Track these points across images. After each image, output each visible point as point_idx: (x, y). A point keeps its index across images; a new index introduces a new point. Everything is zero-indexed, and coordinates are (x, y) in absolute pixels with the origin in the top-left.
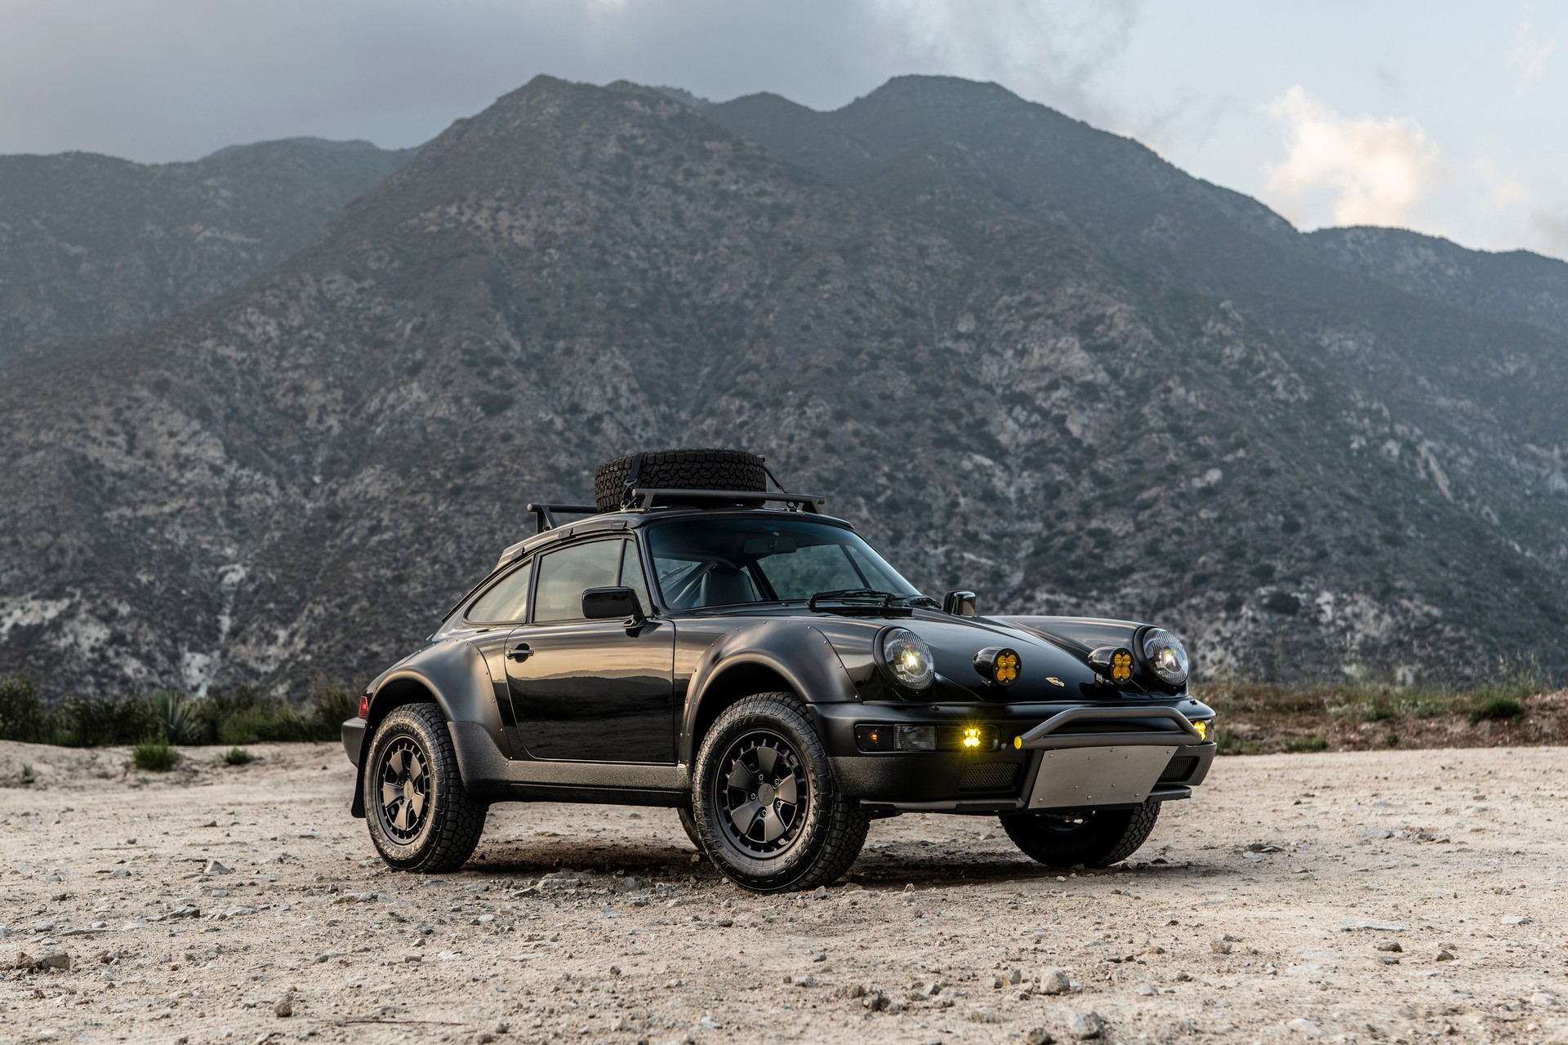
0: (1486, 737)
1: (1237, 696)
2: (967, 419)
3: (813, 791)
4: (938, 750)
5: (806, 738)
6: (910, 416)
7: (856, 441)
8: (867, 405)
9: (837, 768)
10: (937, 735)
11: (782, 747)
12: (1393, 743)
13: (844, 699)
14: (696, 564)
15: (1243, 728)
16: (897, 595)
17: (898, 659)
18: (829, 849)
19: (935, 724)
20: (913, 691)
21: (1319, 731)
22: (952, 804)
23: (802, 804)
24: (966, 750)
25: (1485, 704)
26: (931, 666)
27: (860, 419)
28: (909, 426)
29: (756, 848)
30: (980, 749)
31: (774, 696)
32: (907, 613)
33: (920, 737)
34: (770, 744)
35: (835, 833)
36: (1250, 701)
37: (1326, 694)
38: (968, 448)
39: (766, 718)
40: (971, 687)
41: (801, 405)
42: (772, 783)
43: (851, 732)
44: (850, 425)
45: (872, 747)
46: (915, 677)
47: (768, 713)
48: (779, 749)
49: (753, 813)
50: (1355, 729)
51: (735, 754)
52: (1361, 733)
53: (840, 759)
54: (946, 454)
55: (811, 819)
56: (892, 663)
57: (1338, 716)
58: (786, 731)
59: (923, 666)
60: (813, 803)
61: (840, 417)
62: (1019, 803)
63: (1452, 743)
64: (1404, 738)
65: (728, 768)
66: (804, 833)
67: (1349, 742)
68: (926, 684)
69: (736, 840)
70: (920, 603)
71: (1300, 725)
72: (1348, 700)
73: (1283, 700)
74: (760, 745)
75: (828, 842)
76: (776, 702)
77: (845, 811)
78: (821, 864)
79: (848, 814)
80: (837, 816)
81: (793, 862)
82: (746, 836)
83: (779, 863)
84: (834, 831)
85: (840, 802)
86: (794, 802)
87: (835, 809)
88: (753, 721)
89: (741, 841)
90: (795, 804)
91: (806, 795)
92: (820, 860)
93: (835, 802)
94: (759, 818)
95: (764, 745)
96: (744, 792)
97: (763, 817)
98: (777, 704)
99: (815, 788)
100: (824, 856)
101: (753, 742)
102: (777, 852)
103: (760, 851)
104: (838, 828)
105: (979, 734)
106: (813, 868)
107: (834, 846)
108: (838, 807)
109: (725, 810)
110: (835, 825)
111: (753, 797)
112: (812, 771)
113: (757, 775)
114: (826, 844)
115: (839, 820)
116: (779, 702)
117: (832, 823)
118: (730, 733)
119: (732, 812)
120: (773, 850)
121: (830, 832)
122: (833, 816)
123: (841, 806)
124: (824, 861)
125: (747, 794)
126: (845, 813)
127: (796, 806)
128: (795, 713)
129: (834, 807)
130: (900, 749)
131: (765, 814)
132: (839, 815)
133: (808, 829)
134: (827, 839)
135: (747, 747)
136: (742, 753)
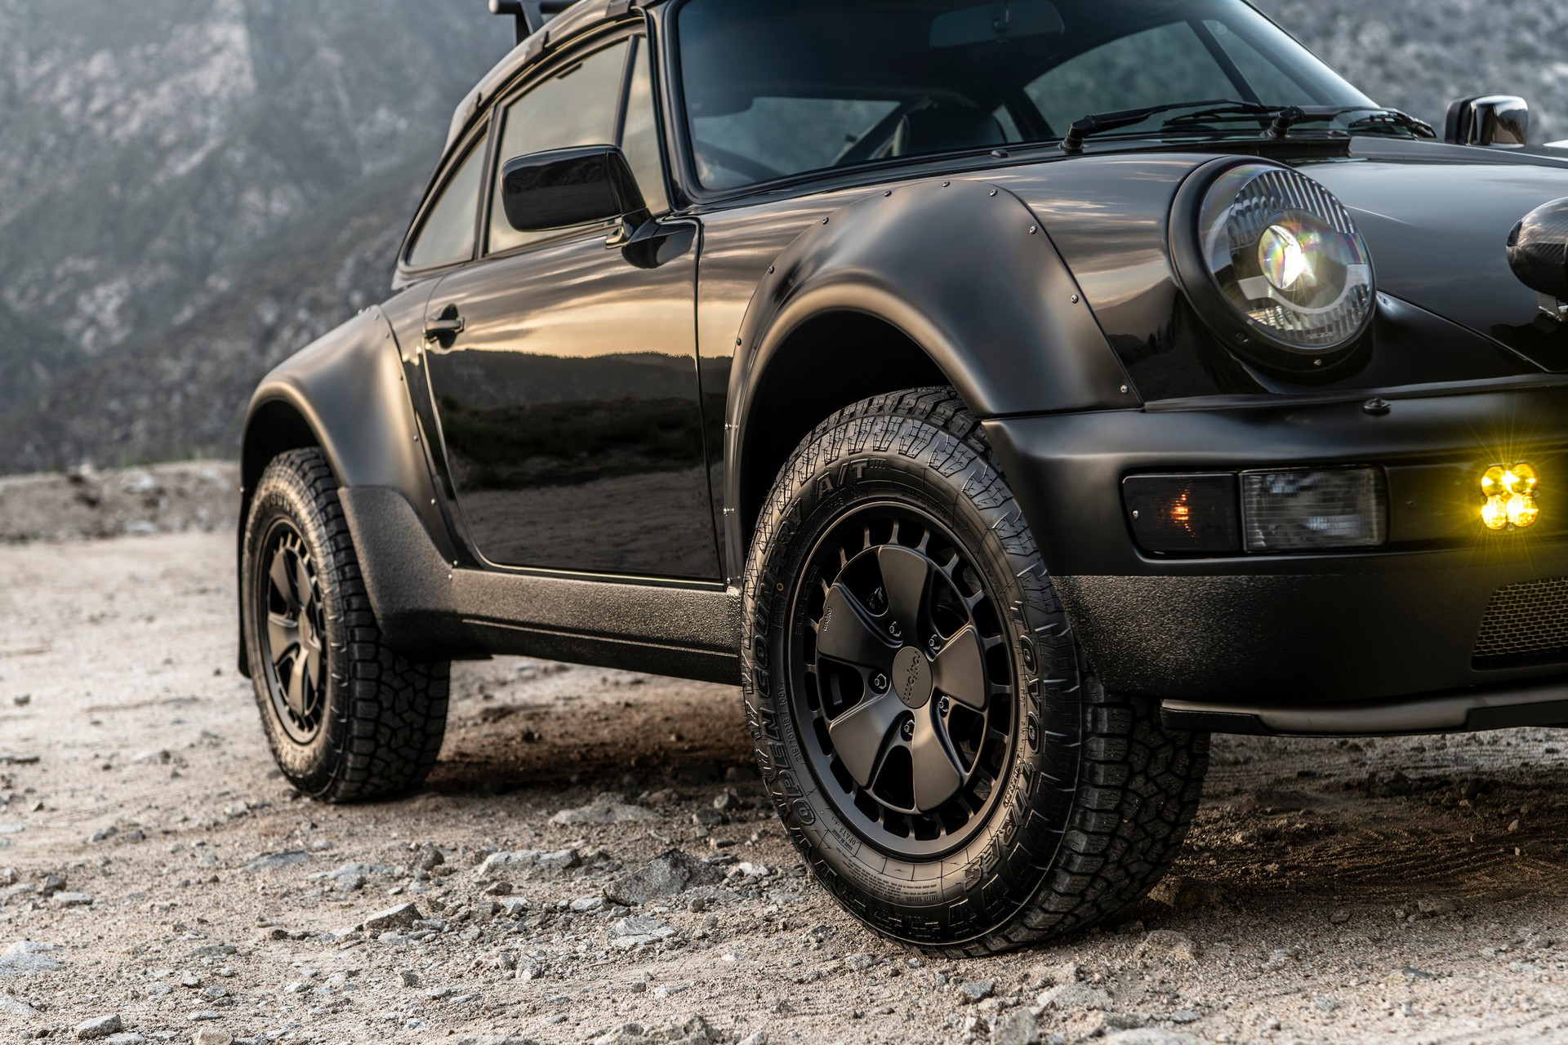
2: (1546, 24)
3: (1025, 678)
4: (1389, 545)
5: (995, 518)
6: (1482, 30)
7: (1417, 66)
8: (1428, 24)
9: (1079, 610)
10: (1383, 496)
11: (939, 548)
13: (1085, 397)
14: (888, 107)
16: (1310, 107)
17: (1246, 260)
18: (1081, 842)
19: (1376, 462)
20: (1301, 360)
22: (1456, 709)
23: (1001, 710)
24: (1488, 539)
26: (1360, 274)
27: (1422, 38)
28: (1480, 42)
29: (897, 825)
31: (910, 400)
32: (1336, 150)
33: (1328, 504)
34: (909, 539)
35: (1093, 798)
38: (1548, 60)
39: (889, 464)
40: (1502, 331)
41: (1354, 34)
42: (924, 647)
43: (1110, 500)
44: (1411, 48)
45: (1176, 544)
46: (1312, 315)
47: (893, 449)
48: (930, 552)
49: (882, 727)
51: (826, 568)
53: (1085, 581)
54: (1524, 68)
55: (1025, 754)
56: (1229, 276)
58: (943, 500)
59: (1333, 274)
60: (1027, 709)
61: (1399, 40)
65: (814, 606)
66: (1011, 795)
68: (1349, 331)
69: (846, 802)
70: (1374, 127)
74: (885, 541)
75: (1077, 821)
76: (913, 419)
77: (1118, 731)
78: (1064, 882)
79: (1129, 737)
80: (1095, 746)
81: (985, 875)
82: (870, 792)
83: (954, 873)
84: (1092, 789)
85: (1101, 705)
86: (980, 704)
87: (1089, 725)
88: (859, 476)
89: (858, 803)
90: (983, 709)
91: (1009, 689)
92: (1059, 871)
93: (1085, 706)
94: (899, 741)
95: (894, 539)
96: (859, 669)
97: (907, 738)
98: (918, 423)
99: (1030, 665)
100: (1070, 861)
101: (867, 533)
102: (945, 841)
103: (905, 835)
104: (1101, 781)
105: (1532, 481)
106: (1042, 894)
107: (1094, 833)
108: (1096, 719)
109: (816, 716)
110: (1093, 773)
111: (882, 683)
112: (1018, 616)
113: (886, 623)
114: (1073, 828)
115: (1101, 757)
116: (923, 417)
117: (1082, 766)
118: (809, 509)
119: (833, 724)
120: (936, 836)
121: (1079, 793)
122: (1084, 746)
123: (1105, 718)
124: (1071, 873)
125: (865, 674)
126: (1121, 736)
127: (985, 714)
128: (962, 447)
129: (1085, 721)
130: (1262, 547)
131: (911, 730)
132: (1103, 743)
133: (1021, 782)
134: (1074, 812)
135: (854, 545)
136: (844, 562)
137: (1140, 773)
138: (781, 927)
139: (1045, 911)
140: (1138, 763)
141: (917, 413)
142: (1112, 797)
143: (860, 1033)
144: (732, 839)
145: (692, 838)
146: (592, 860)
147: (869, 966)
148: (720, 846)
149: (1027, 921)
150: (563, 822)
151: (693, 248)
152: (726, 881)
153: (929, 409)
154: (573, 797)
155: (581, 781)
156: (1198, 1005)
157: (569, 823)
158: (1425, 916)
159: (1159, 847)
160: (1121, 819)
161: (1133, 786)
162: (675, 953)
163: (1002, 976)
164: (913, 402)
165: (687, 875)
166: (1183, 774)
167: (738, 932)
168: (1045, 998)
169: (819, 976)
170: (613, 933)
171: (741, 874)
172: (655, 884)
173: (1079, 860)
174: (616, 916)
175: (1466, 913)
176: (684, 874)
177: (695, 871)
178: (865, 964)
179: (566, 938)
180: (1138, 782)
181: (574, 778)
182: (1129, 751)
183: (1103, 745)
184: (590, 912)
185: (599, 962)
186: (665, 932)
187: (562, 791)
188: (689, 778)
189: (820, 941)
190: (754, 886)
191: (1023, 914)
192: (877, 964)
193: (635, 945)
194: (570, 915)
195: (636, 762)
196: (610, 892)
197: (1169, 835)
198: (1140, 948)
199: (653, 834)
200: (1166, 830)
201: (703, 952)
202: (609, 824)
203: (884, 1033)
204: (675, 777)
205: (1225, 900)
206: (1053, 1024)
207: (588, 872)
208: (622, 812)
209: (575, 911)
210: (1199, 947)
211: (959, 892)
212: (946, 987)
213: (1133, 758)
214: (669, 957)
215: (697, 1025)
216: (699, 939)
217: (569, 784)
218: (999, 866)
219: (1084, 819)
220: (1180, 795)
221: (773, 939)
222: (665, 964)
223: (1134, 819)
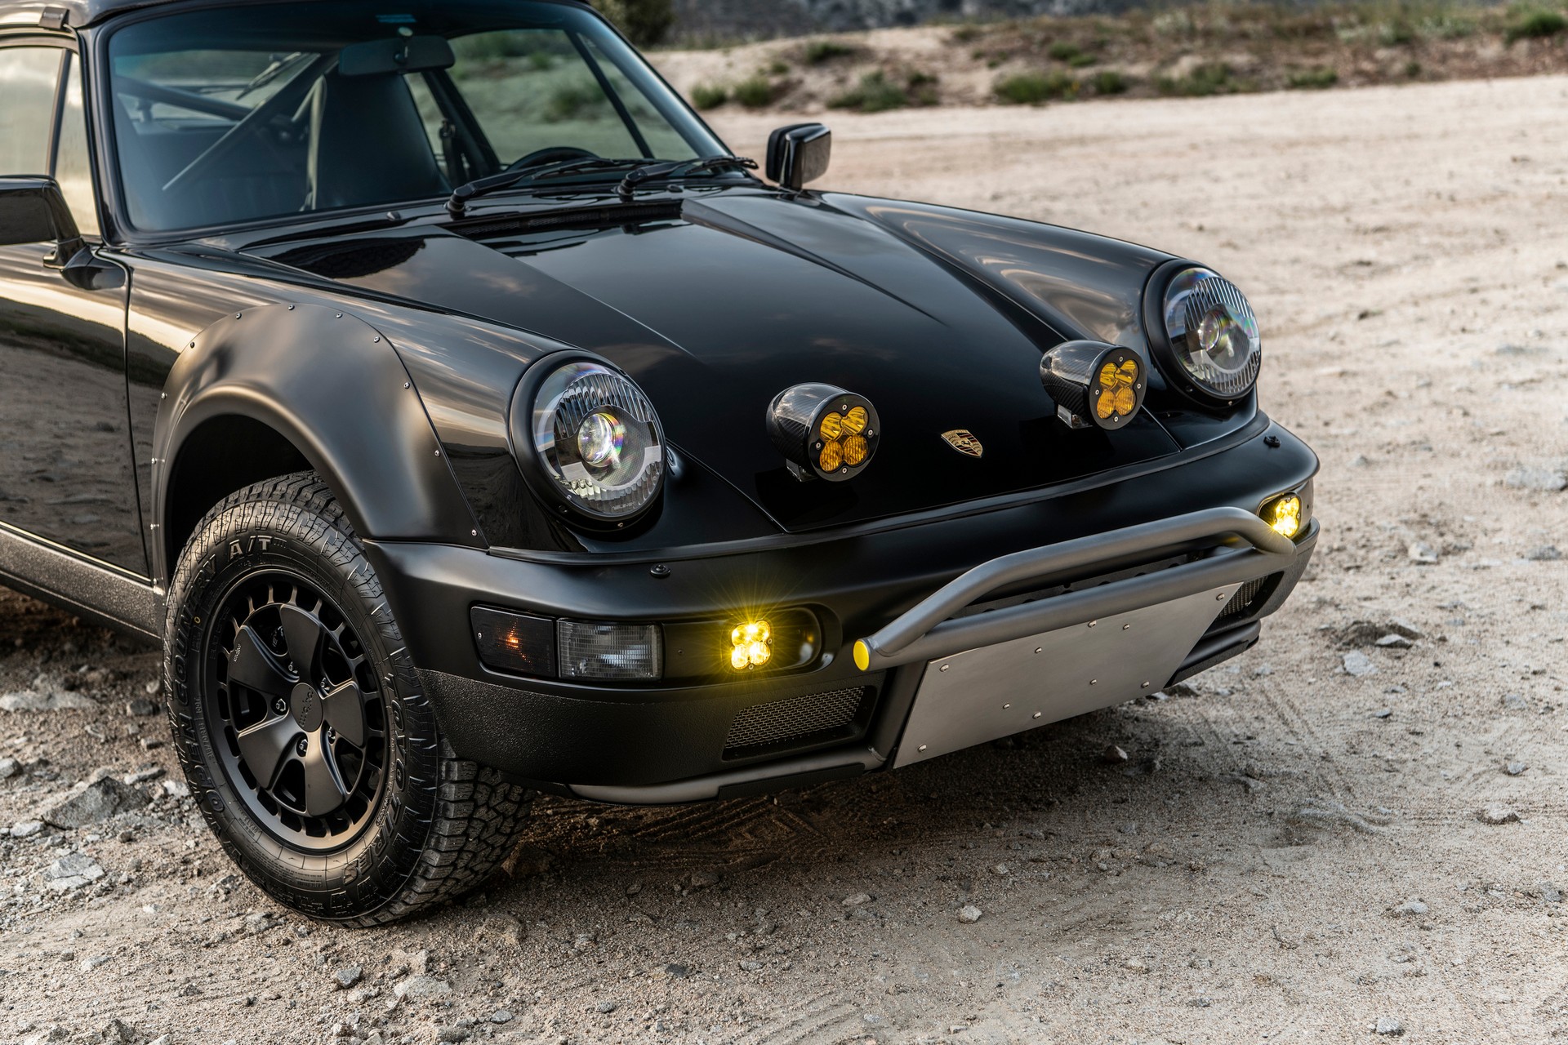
0: (1523, 61)
1: (1235, 19)
4: (665, 680)
9: (435, 692)
11: (330, 616)
12: (1413, 74)
13: (431, 530)
15: (1240, 59)
18: (435, 859)
19: (658, 621)
20: (611, 524)
21: (1327, 60)
23: (376, 748)
24: (734, 676)
25: (1525, 19)
26: (655, 452)
29: (291, 821)
30: (768, 670)
34: (305, 603)
35: (445, 827)
36: (1248, 26)
37: (1336, 12)
42: (317, 687)
43: (462, 619)
45: (511, 664)
46: (619, 487)
47: (293, 532)
48: (322, 617)
49: (282, 743)
50: (1370, 57)
51: (237, 609)
52: (1376, 61)
53: (441, 675)
55: (394, 789)
57: (1349, 42)
58: (332, 582)
60: (396, 756)
62: (870, 758)
63: (1482, 72)
64: (1427, 65)
65: (226, 637)
67: (1360, 73)
69: (250, 796)
71: (1306, 53)
72: (1363, 21)
73: (1287, 22)
74: (286, 600)
75: (433, 844)
76: (309, 511)
77: (465, 778)
78: (421, 885)
79: (475, 782)
80: (447, 790)
81: (360, 876)
82: (270, 792)
83: (335, 866)
84: (444, 821)
85: (454, 760)
86: (360, 744)
87: (444, 774)
88: (264, 548)
89: (260, 798)
90: (362, 747)
91: (382, 733)
92: (417, 878)
93: (441, 760)
94: (294, 755)
95: (292, 601)
96: (263, 694)
97: (302, 754)
98: (313, 517)
99: (399, 724)
100: (426, 871)
101: (271, 592)
102: (330, 841)
103: (298, 830)
104: (452, 815)
105: (766, 635)
106: (404, 893)
107: (446, 852)
108: (449, 770)
109: (227, 724)
110: (446, 809)
111: (282, 706)
112: (389, 684)
113: (285, 662)
114: (428, 848)
115: (452, 798)
116: (318, 511)
117: (438, 805)
118: (221, 562)
119: (242, 734)
120: (322, 835)
121: (434, 824)
122: (439, 791)
123: (456, 769)
124: (427, 879)
125: (268, 699)
126: (469, 781)
127: (364, 751)
128: (349, 544)
129: (440, 772)
130: (572, 676)
131: (305, 747)
132: (454, 788)
133: (390, 811)
134: (430, 837)
135: (261, 599)
136: (252, 611)
137: (483, 805)
138: (195, 872)
139: (407, 904)
140: (481, 798)
141: (313, 507)
142: (461, 825)
143: (249, 1026)
144: (161, 739)
145: (125, 735)
146: (32, 768)
147: (267, 929)
148: (150, 747)
149: (392, 910)
150: (6, 708)
151: (126, 283)
152: (152, 805)
153: (322, 504)
154: (17, 666)
155: (25, 645)
156: (515, 1001)
157: (12, 710)
158: (695, 890)
159: (498, 851)
160: (467, 840)
161: (477, 815)
162: (104, 900)
163: (370, 955)
164: (310, 496)
165: (118, 800)
166: (518, 799)
167: (159, 876)
168: (400, 989)
169: (224, 938)
170: (48, 876)
171: (166, 796)
172: (88, 809)
173: (433, 871)
174: (53, 845)
175: (724, 884)
176: (114, 800)
177: (124, 796)
178: (263, 928)
179: (6, 872)
180: (482, 811)
181: (18, 642)
182: (475, 791)
183: (454, 789)
184: (29, 839)
185: (36, 909)
186: (95, 872)
187: (6, 656)
188: (126, 644)
189: (228, 892)
190: (176, 811)
191: (389, 905)
192: (272, 927)
193: (67, 891)
194: (10, 844)
195: (78, 622)
196: (48, 818)
197: (506, 842)
198: (480, 930)
199: (90, 731)
200: (504, 840)
201: (128, 898)
202: (49, 712)
203: (270, 1027)
204: (112, 644)
205: (552, 868)
206: (403, 1020)
207: (29, 782)
208: (62, 699)
209: (15, 838)
210: (525, 929)
211: (338, 883)
212: (325, 966)
213: (478, 796)
214: (97, 905)
215: (114, 1030)
216: (124, 884)
217: (14, 649)
218: (371, 870)
219: (438, 842)
220: (514, 815)
221: (188, 887)
222: (93, 912)
223: (478, 838)
